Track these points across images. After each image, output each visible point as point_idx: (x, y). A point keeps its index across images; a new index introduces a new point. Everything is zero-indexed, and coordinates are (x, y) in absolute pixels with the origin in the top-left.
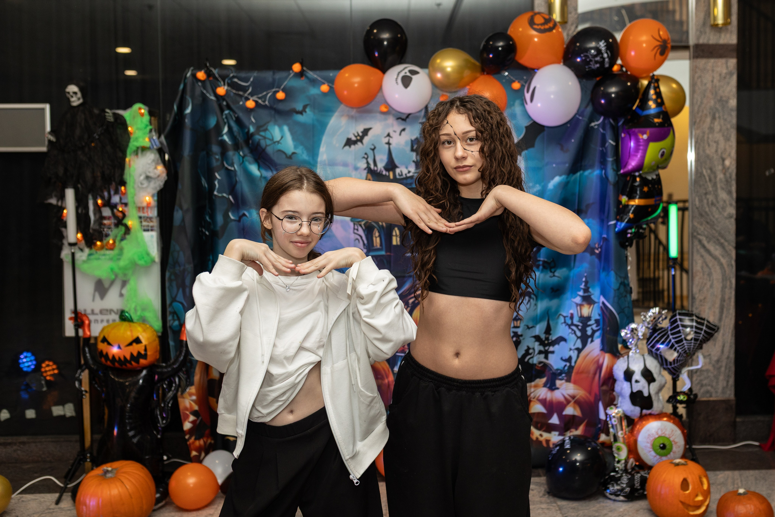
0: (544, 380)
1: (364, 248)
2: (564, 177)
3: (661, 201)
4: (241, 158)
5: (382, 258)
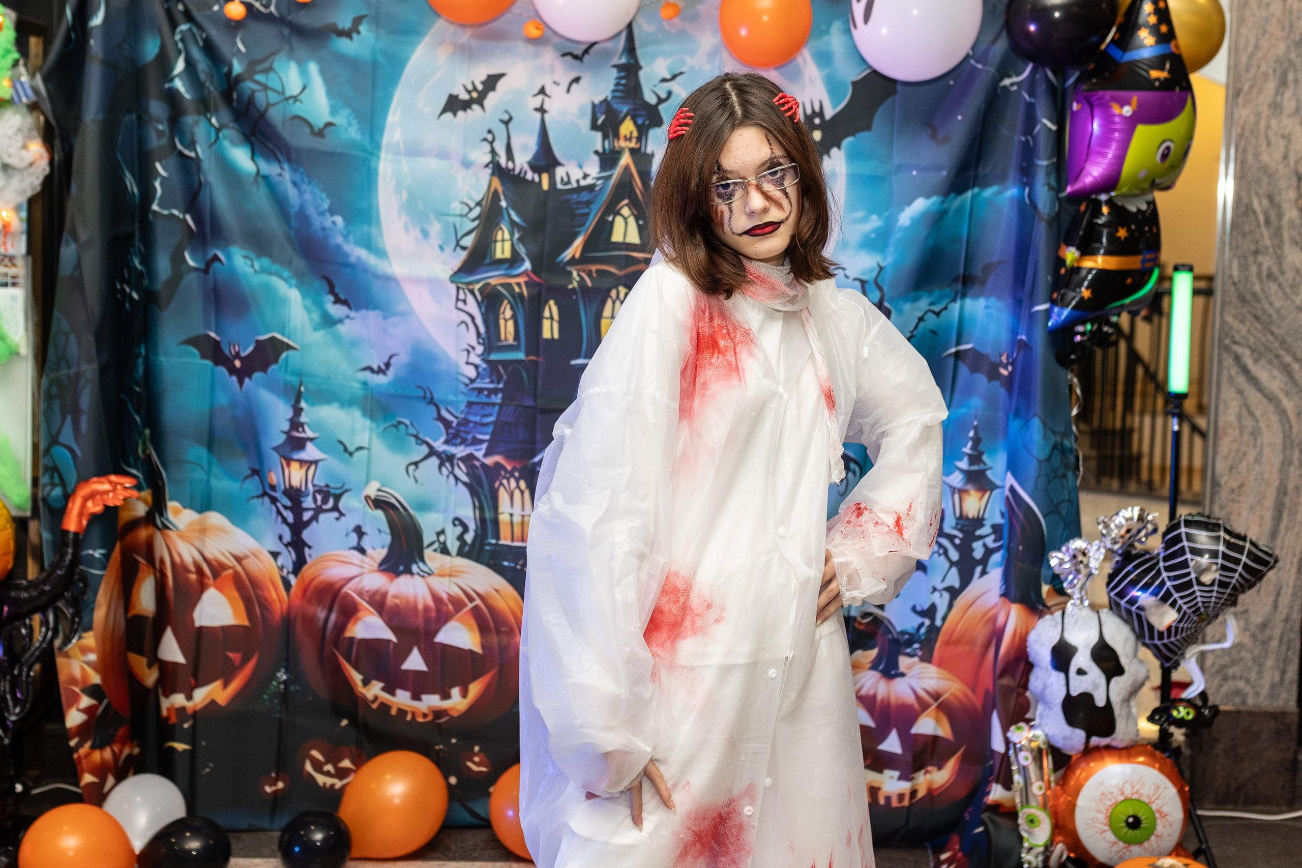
0: (874, 653)
1: (479, 343)
2: (935, 199)
3: (1156, 262)
4: (213, 131)
5: (517, 366)
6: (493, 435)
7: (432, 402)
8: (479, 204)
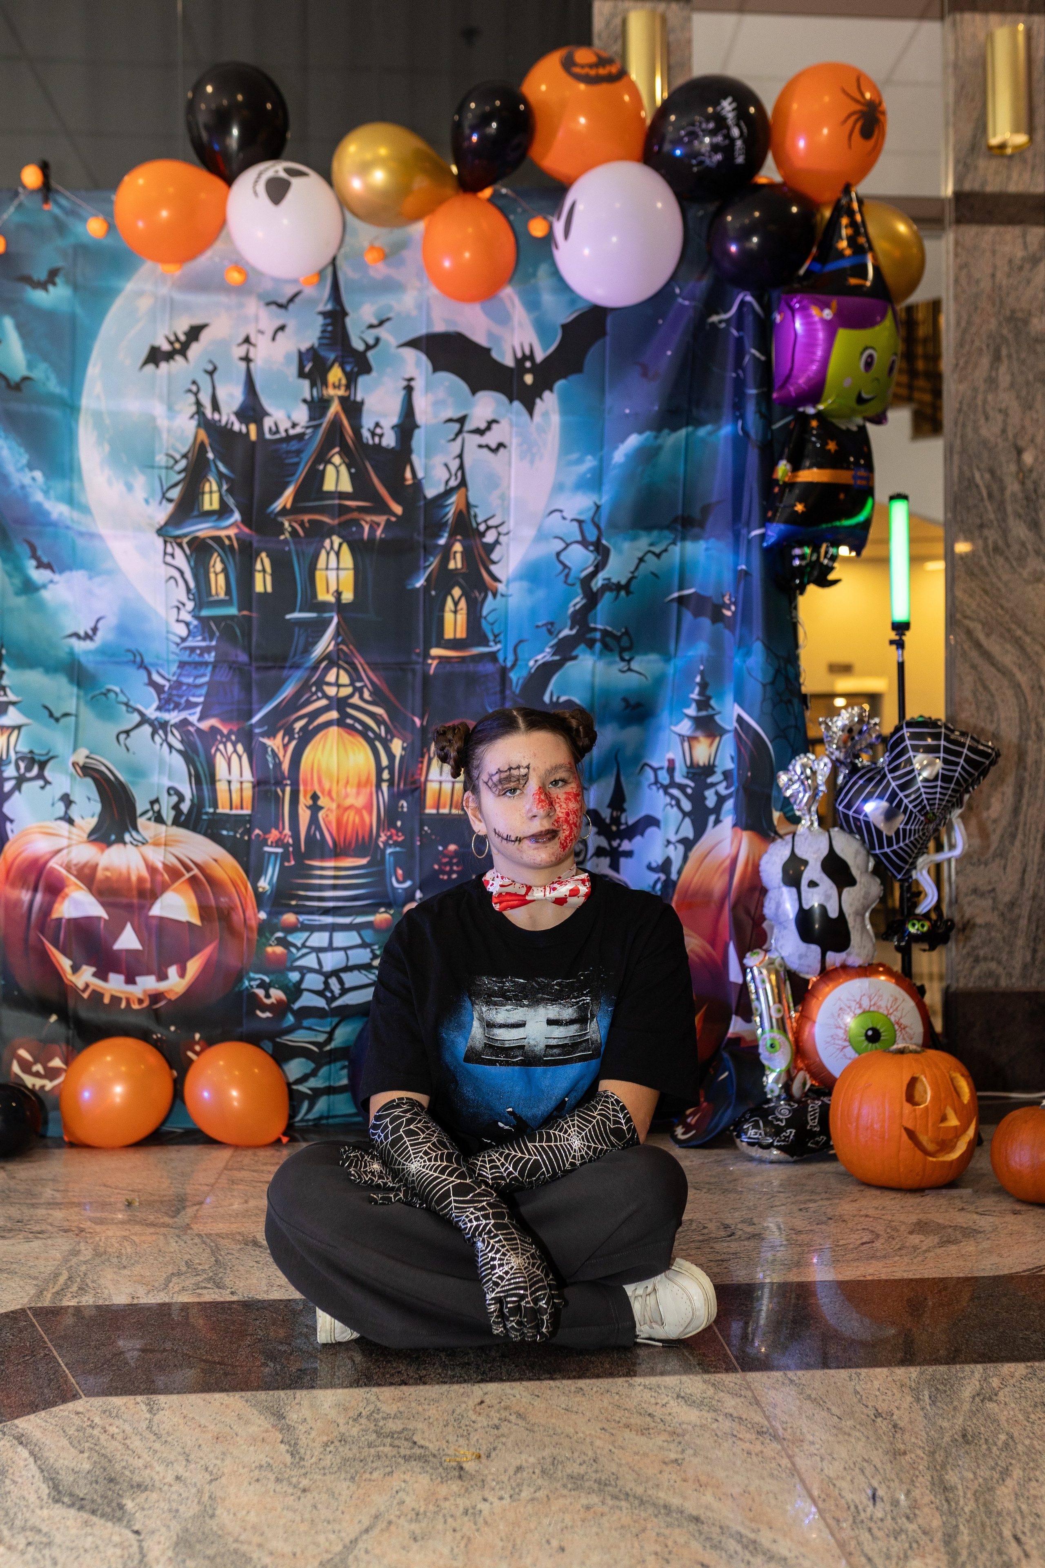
1: (189, 599)
2: (647, 435)
5: (229, 622)
6: (207, 696)
7: (143, 665)
8: (185, 456)
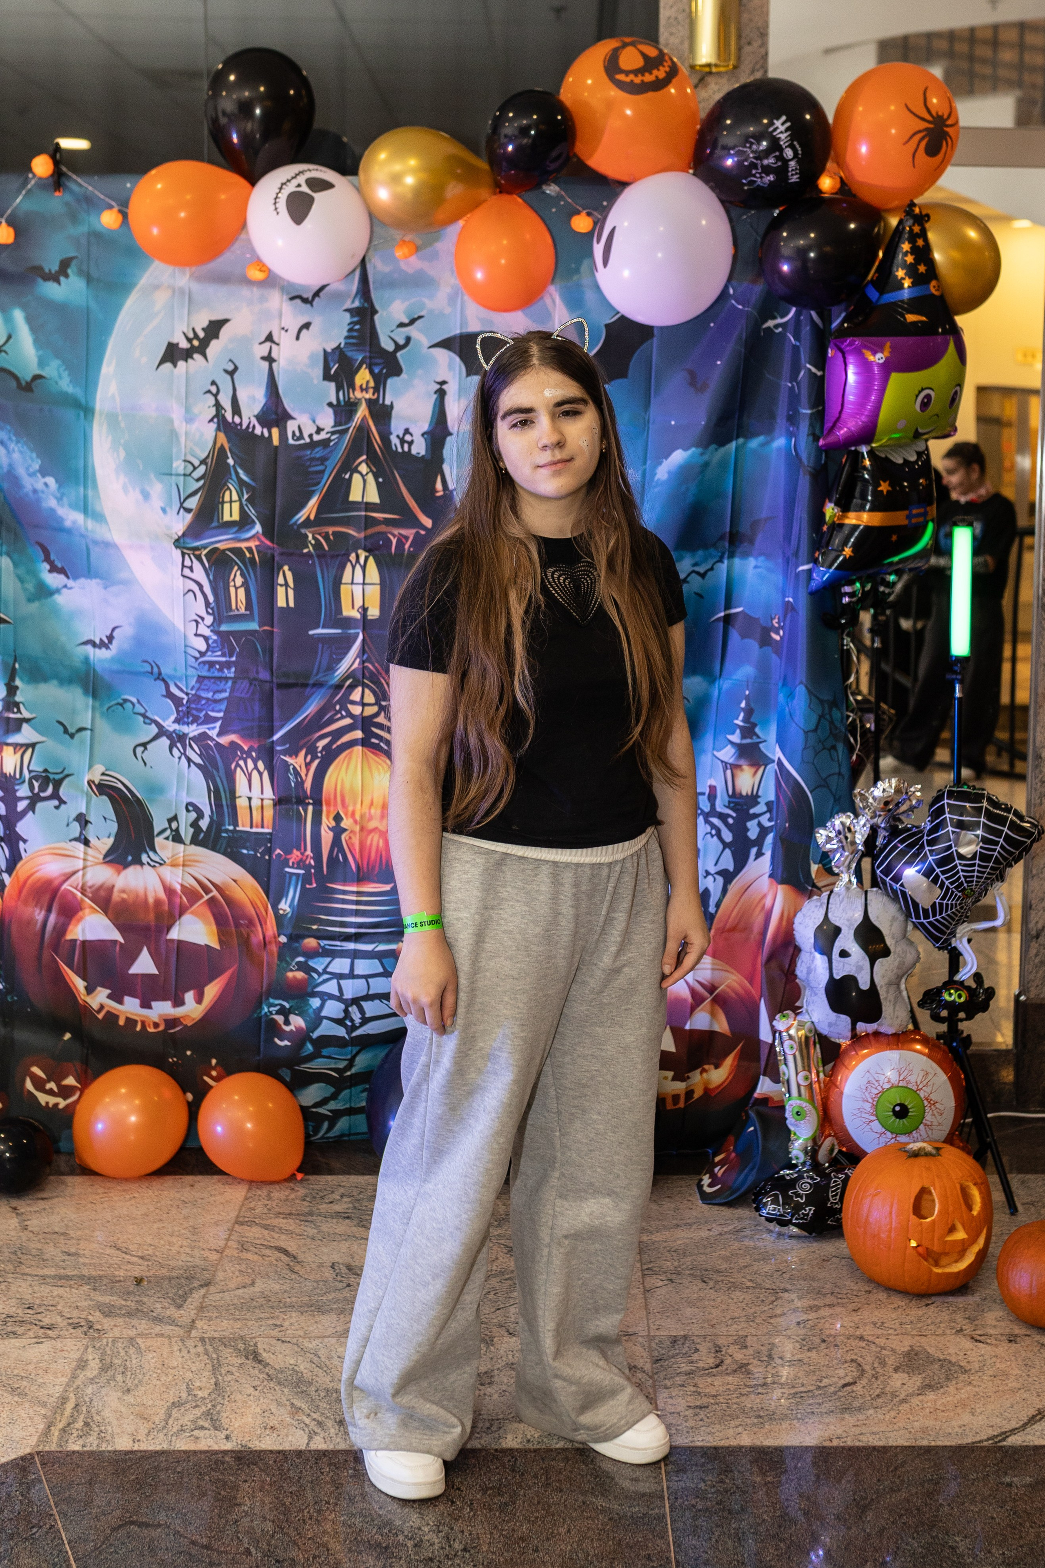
1: (208, 613)
2: (694, 451)
5: (250, 638)
6: (226, 712)
7: (160, 677)
8: (203, 462)
